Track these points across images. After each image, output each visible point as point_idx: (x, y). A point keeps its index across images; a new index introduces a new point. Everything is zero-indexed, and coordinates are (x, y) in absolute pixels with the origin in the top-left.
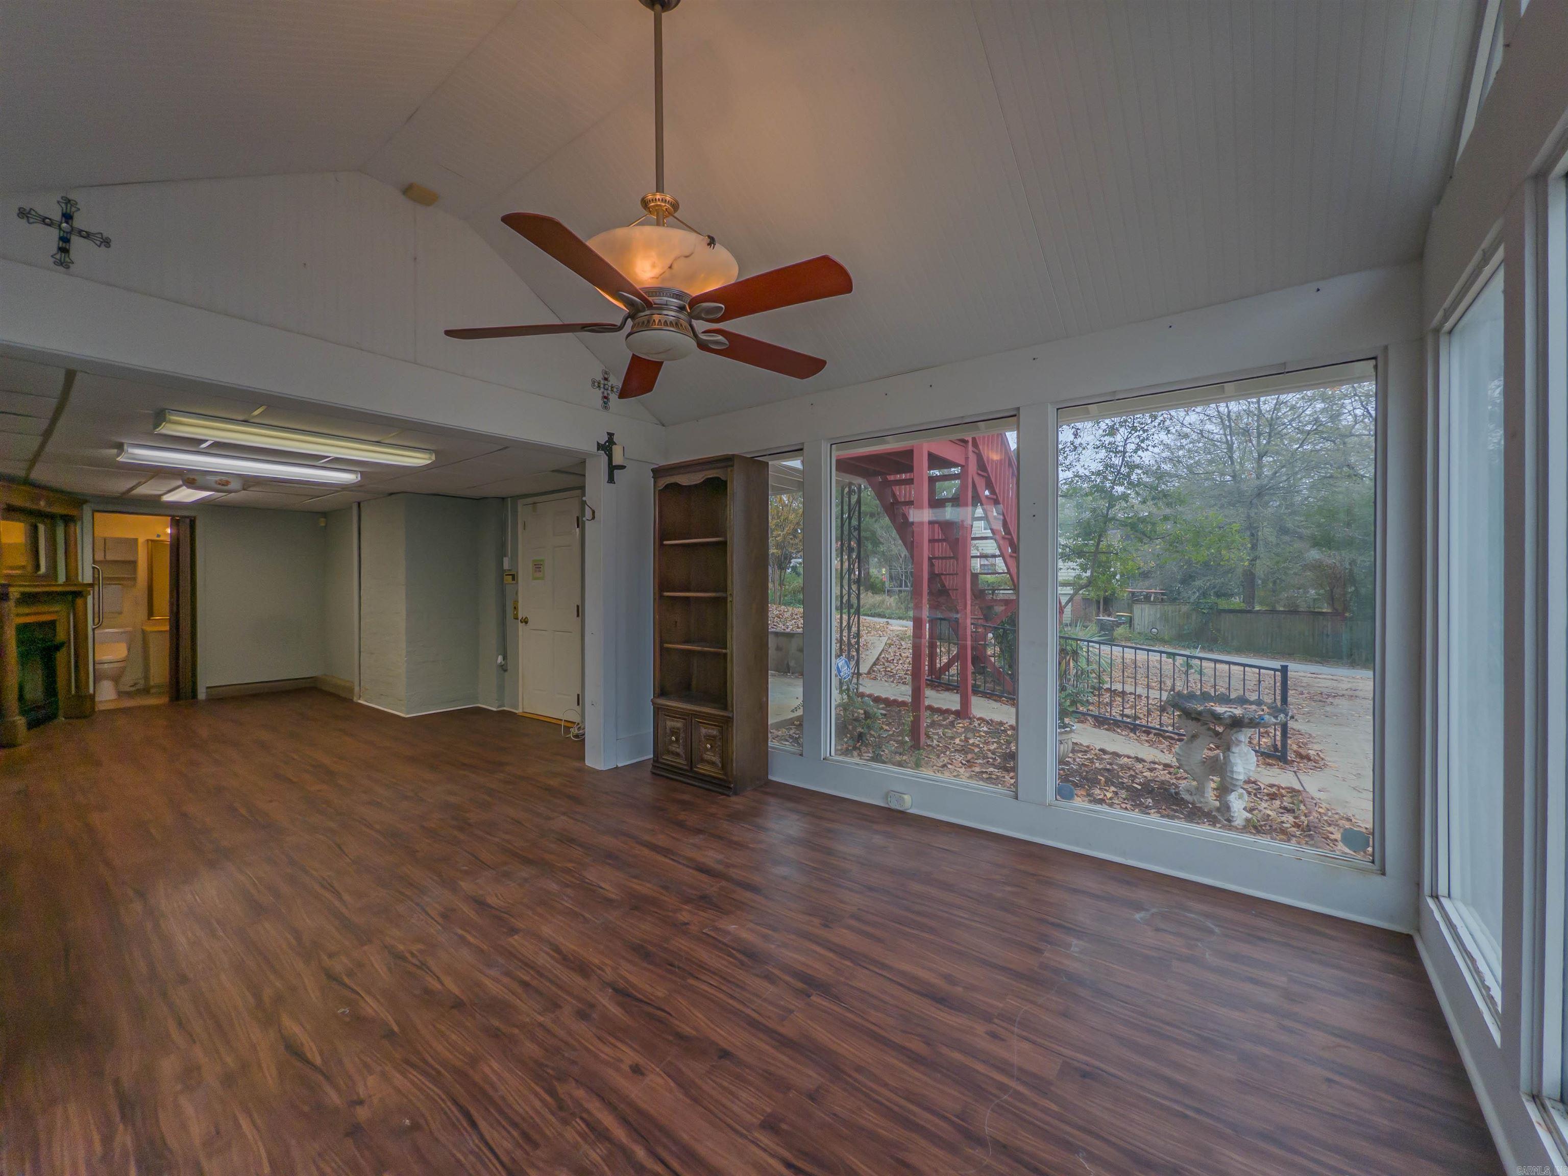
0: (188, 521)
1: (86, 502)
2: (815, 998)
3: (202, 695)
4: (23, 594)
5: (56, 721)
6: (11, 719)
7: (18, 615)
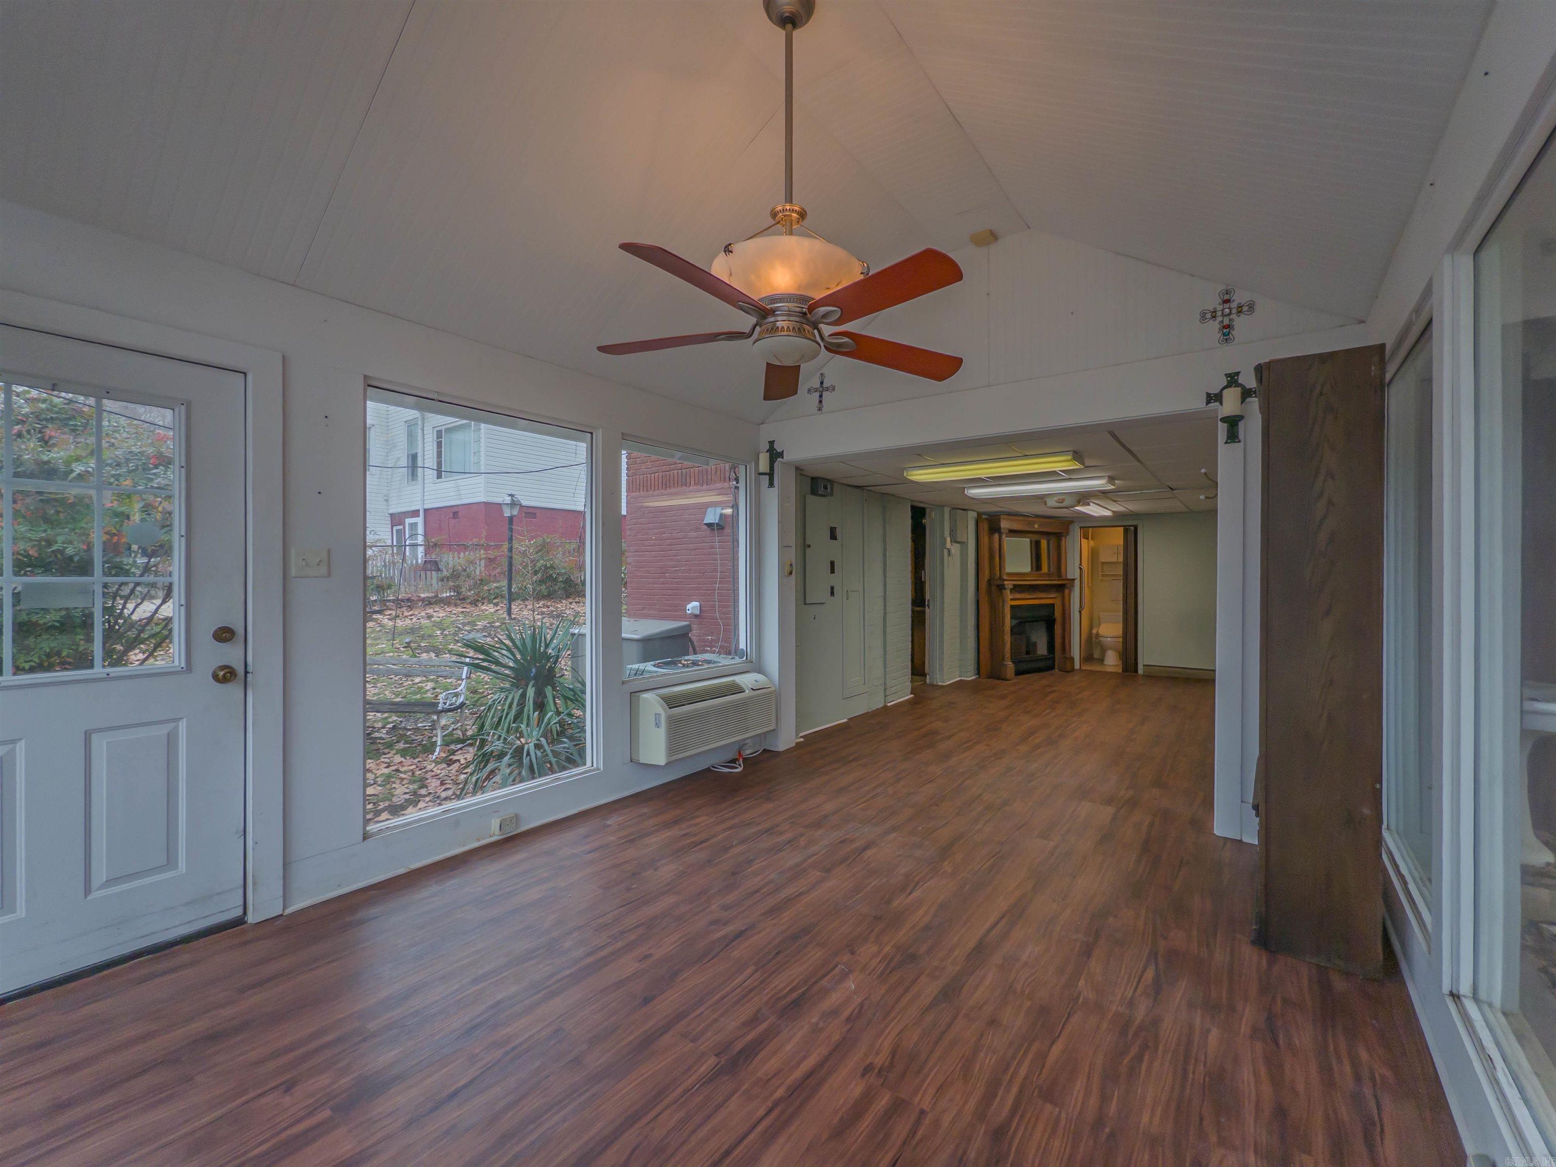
0: (1132, 528)
1: (1072, 522)
2: (712, 1061)
3: (1141, 671)
4: (1015, 586)
5: (1053, 672)
6: (1005, 663)
7: (1012, 599)
